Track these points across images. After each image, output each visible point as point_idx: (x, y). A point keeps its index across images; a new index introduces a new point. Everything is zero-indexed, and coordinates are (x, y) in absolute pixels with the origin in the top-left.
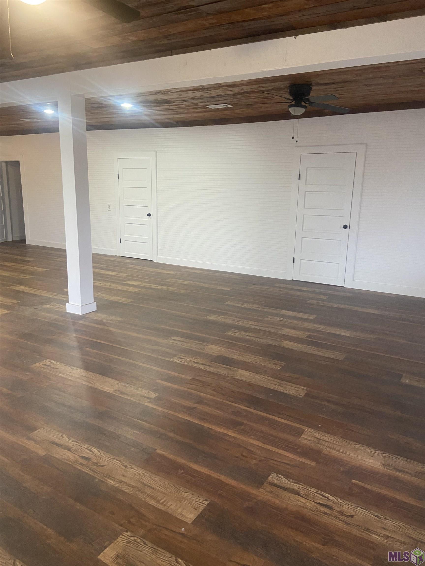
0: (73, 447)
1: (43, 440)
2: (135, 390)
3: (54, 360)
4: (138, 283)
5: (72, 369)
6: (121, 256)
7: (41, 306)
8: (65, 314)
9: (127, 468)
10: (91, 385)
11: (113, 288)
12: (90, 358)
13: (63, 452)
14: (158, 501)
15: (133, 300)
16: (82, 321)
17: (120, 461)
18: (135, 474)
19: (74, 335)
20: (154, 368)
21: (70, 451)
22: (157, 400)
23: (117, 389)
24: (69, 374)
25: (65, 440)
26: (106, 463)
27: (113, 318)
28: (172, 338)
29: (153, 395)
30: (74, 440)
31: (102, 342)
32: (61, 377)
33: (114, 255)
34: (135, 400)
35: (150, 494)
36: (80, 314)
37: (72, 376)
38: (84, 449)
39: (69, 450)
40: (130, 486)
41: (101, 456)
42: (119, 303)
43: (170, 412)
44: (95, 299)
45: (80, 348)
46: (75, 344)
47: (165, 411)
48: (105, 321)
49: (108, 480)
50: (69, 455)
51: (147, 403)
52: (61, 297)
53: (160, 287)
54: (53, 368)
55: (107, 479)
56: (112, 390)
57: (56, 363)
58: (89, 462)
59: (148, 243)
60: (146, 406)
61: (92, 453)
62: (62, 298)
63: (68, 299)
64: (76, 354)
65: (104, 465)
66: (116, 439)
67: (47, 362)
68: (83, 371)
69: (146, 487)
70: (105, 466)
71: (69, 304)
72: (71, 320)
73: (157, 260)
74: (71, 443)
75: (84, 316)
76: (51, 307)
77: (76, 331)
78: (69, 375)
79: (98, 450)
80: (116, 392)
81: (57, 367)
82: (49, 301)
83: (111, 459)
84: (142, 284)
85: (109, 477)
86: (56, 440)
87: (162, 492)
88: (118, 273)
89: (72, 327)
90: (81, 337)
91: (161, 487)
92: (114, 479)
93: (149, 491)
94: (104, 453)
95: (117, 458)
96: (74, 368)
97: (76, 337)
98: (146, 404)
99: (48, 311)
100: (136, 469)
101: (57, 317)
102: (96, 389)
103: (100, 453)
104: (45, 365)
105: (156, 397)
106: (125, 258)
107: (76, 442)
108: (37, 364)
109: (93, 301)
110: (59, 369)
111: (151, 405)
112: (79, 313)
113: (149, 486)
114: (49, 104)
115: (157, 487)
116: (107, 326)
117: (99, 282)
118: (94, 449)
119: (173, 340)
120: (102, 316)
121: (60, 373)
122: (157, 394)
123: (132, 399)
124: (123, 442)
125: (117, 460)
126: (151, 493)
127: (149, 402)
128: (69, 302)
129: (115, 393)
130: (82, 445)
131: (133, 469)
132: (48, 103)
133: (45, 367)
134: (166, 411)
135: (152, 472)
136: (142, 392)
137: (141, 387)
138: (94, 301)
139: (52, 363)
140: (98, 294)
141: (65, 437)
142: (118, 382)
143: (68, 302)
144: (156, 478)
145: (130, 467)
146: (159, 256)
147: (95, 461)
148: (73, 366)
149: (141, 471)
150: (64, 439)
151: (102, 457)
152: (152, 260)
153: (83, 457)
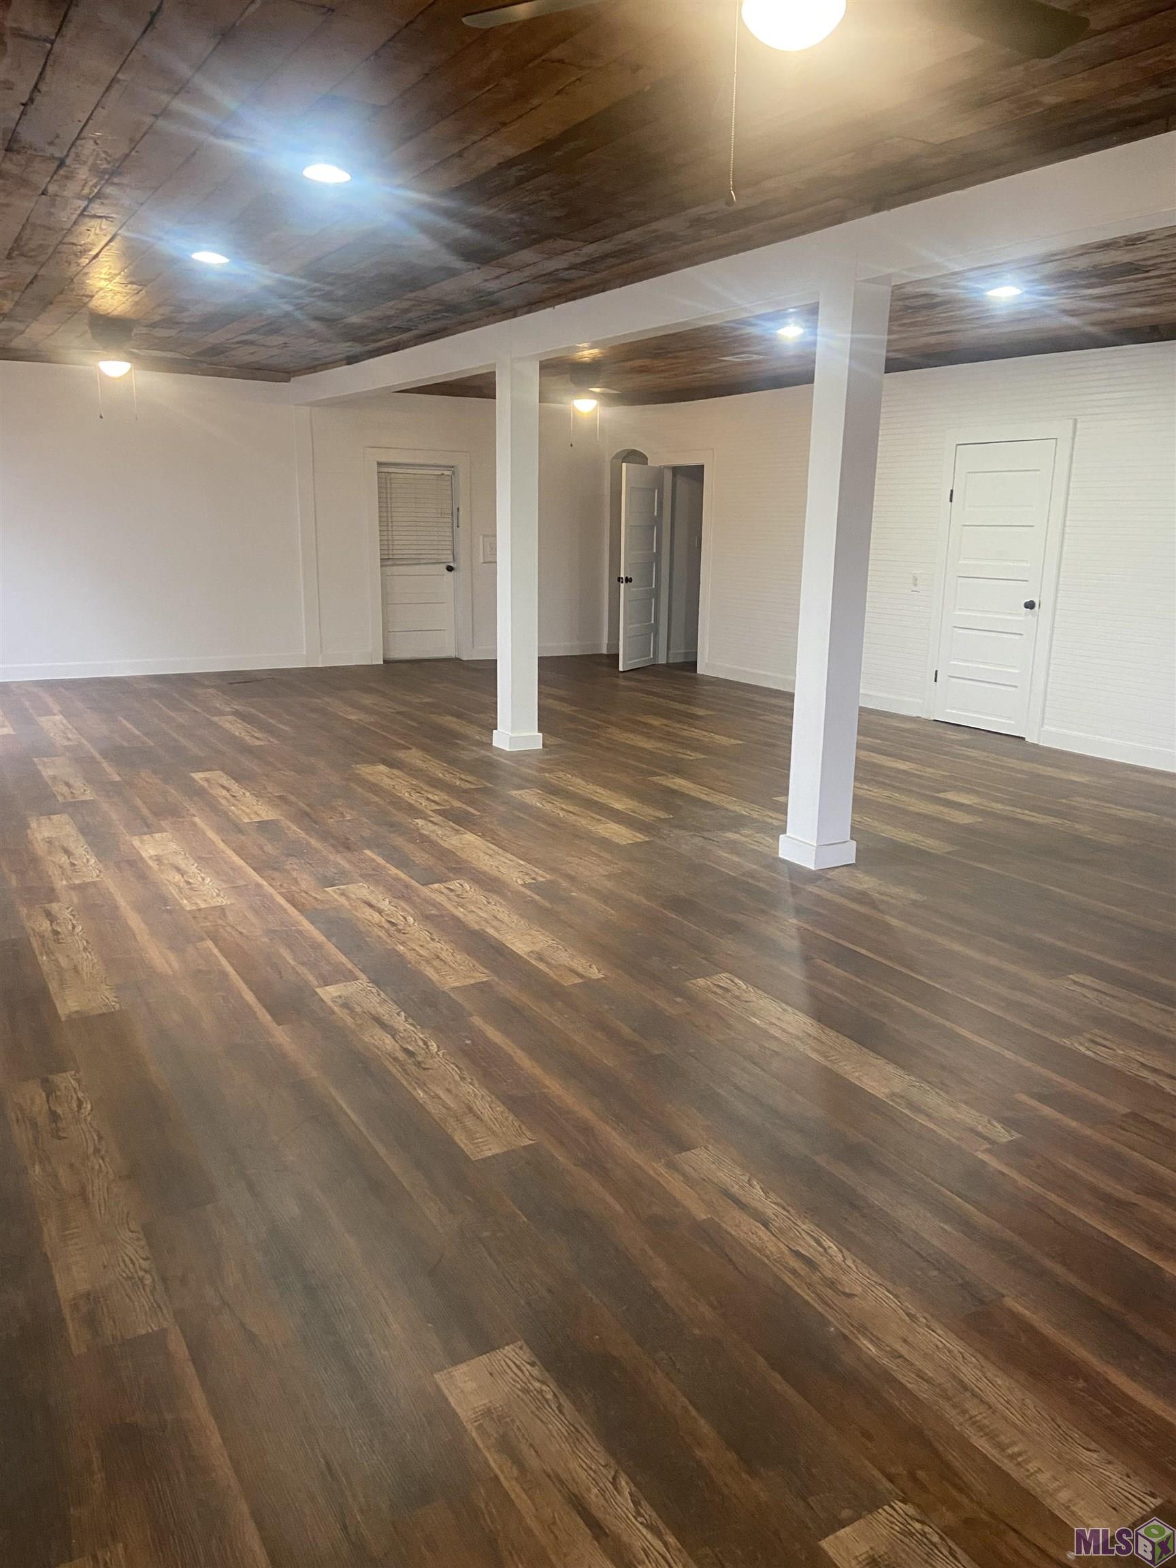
0: (774, 1220)
1: (704, 1180)
2: (950, 1106)
3: (743, 980)
4: (976, 801)
5: (785, 1010)
6: (932, 719)
7: (719, 833)
8: (775, 863)
9: (915, 1322)
10: (828, 1064)
11: (903, 806)
12: (829, 991)
13: (749, 1224)
14: (1002, 1448)
15: (957, 848)
16: (817, 886)
17: (896, 1296)
18: (937, 1346)
19: (794, 921)
20: (1008, 1054)
21: (767, 1228)
22: (1014, 1152)
23: (898, 1091)
24: (774, 1021)
25: (756, 1195)
26: (858, 1290)
27: (897, 890)
28: (1071, 976)
29: (1003, 1135)
30: (779, 1200)
31: (863, 952)
32: (755, 1025)
33: (915, 715)
34: (947, 1136)
35: (977, 1418)
36: (812, 866)
37: (784, 1030)
38: (801, 1231)
39: (766, 1224)
40: (921, 1375)
41: (844, 1266)
42: (920, 852)
43: (1052, 1197)
44: (855, 832)
45: (807, 959)
46: (793, 944)
47: (1036, 1190)
48: (876, 896)
49: (862, 1339)
50: (766, 1239)
51: (983, 1152)
52: (770, 817)
53: (1040, 819)
54: (738, 998)
55: (860, 1336)
56: (887, 1090)
57: (745, 987)
58: (813, 1273)
59: (1016, 687)
60: (982, 1161)
61: (821, 1250)
62: (770, 820)
63: (786, 825)
64: (795, 972)
65: (854, 1295)
66: (891, 1233)
67: (723, 979)
68: (808, 1020)
69: (968, 1394)
70: (856, 1298)
71: (788, 837)
72: (788, 881)
73: (1039, 740)
74: (770, 1208)
75: (820, 873)
76: (744, 839)
77: (799, 911)
78: (775, 1024)
79: (840, 1247)
80: (894, 1098)
81: (746, 996)
82: (738, 822)
83: (873, 1283)
84: (988, 804)
85: (863, 1329)
86: (735, 1189)
87: (1015, 1426)
88: (920, 767)
89: (791, 900)
90: (810, 929)
91: (1012, 1410)
92: (876, 1341)
93: (974, 1409)
94: (854, 1261)
95: (889, 1285)
96: (789, 1008)
97: (799, 928)
98: (980, 1155)
99: (734, 847)
100: (940, 1332)
101: (755, 867)
102: (842, 1077)
103: (843, 1257)
104: (719, 986)
105: (1011, 1141)
106: (946, 725)
107: (784, 1208)
108: (701, 982)
109: (848, 838)
110: (751, 1004)
111: (994, 1163)
112: (809, 863)
113: (974, 1395)
114: (793, 313)
115: (999, 1406)
116: (882, 912)
117: (866, 787)
118: (828, 1243)
119: (1075, 983)
120: (867, 882)
121: (754, 1015)
122: (1013, 1133)
123: (939, 1131)
124: (910, 1247)
125: (888, 1291)
126: (980, 1416)
127: (988, 1151)
128: (788, 834)
129: (892, 1100)
130: (799, 1223)
131: (933, 1331)
132: (791, 310)
133: (719, 991)
134: (1039, 1190)
135: (986, 1358)
136: (968, 1115)
137: (966, 1103)
138: (852, 838)
139: (736, 984)
140: (860, 819)
141: (758, 1187)
142: (902, 1072)
143: (784, 832)
144: (997, 1376)
145: (924, 1321)
146: (1046, 727)
147: (829, 1276)
148: (787, 1004)
149: (956, 1346)
150: (755, 1191)
151: (849, 1270)
152: (1023, 738)
153: (798, 1254)
